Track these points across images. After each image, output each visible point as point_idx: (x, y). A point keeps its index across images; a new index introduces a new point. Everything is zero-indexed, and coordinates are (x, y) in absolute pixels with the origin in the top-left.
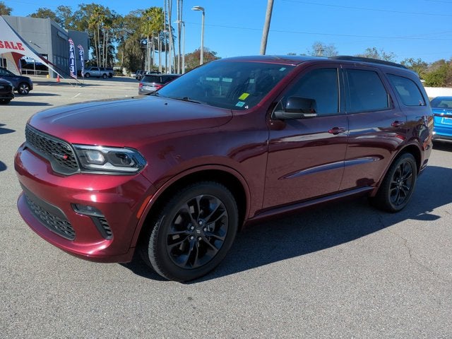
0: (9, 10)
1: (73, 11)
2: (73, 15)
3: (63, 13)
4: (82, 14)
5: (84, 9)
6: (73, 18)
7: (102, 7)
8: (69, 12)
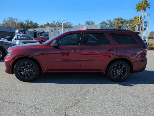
0: (94, 23)
1: (112, 21)
2: (111, 22)
3: (109, 22)
4: (114, 21)
5: (115, 20)
6: (112, 23)
7: (121, 18)
8: (111, 21)
